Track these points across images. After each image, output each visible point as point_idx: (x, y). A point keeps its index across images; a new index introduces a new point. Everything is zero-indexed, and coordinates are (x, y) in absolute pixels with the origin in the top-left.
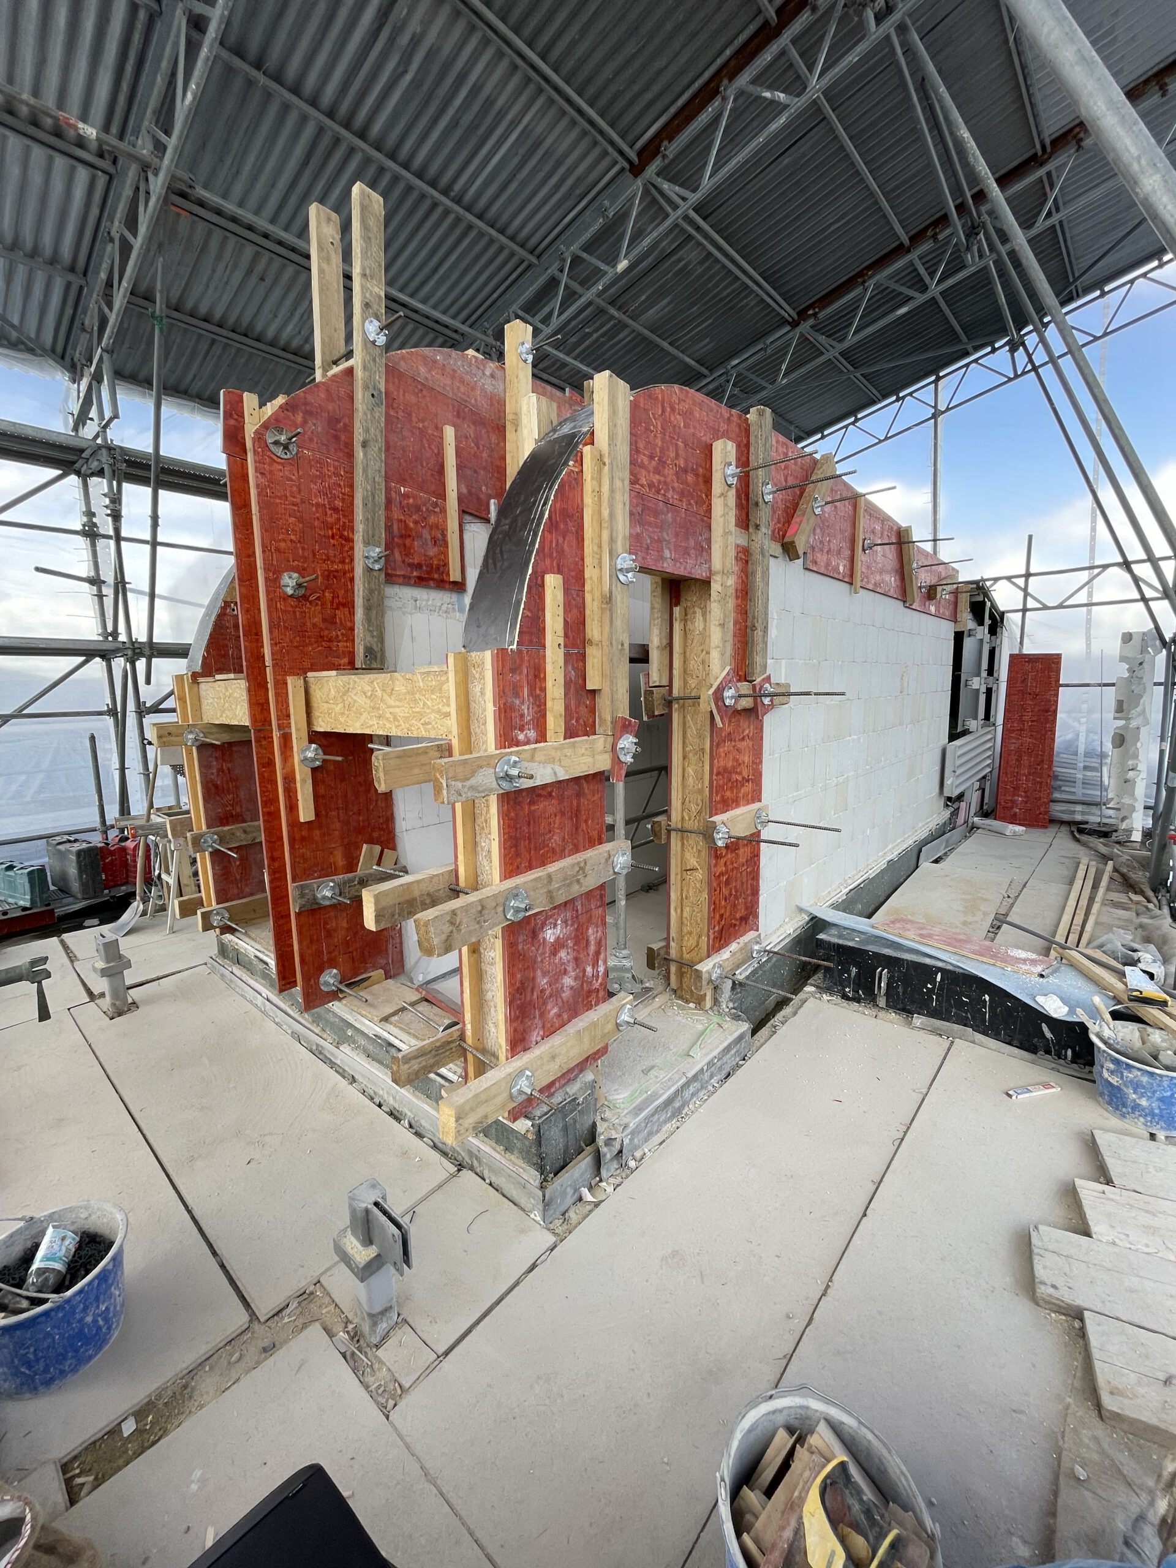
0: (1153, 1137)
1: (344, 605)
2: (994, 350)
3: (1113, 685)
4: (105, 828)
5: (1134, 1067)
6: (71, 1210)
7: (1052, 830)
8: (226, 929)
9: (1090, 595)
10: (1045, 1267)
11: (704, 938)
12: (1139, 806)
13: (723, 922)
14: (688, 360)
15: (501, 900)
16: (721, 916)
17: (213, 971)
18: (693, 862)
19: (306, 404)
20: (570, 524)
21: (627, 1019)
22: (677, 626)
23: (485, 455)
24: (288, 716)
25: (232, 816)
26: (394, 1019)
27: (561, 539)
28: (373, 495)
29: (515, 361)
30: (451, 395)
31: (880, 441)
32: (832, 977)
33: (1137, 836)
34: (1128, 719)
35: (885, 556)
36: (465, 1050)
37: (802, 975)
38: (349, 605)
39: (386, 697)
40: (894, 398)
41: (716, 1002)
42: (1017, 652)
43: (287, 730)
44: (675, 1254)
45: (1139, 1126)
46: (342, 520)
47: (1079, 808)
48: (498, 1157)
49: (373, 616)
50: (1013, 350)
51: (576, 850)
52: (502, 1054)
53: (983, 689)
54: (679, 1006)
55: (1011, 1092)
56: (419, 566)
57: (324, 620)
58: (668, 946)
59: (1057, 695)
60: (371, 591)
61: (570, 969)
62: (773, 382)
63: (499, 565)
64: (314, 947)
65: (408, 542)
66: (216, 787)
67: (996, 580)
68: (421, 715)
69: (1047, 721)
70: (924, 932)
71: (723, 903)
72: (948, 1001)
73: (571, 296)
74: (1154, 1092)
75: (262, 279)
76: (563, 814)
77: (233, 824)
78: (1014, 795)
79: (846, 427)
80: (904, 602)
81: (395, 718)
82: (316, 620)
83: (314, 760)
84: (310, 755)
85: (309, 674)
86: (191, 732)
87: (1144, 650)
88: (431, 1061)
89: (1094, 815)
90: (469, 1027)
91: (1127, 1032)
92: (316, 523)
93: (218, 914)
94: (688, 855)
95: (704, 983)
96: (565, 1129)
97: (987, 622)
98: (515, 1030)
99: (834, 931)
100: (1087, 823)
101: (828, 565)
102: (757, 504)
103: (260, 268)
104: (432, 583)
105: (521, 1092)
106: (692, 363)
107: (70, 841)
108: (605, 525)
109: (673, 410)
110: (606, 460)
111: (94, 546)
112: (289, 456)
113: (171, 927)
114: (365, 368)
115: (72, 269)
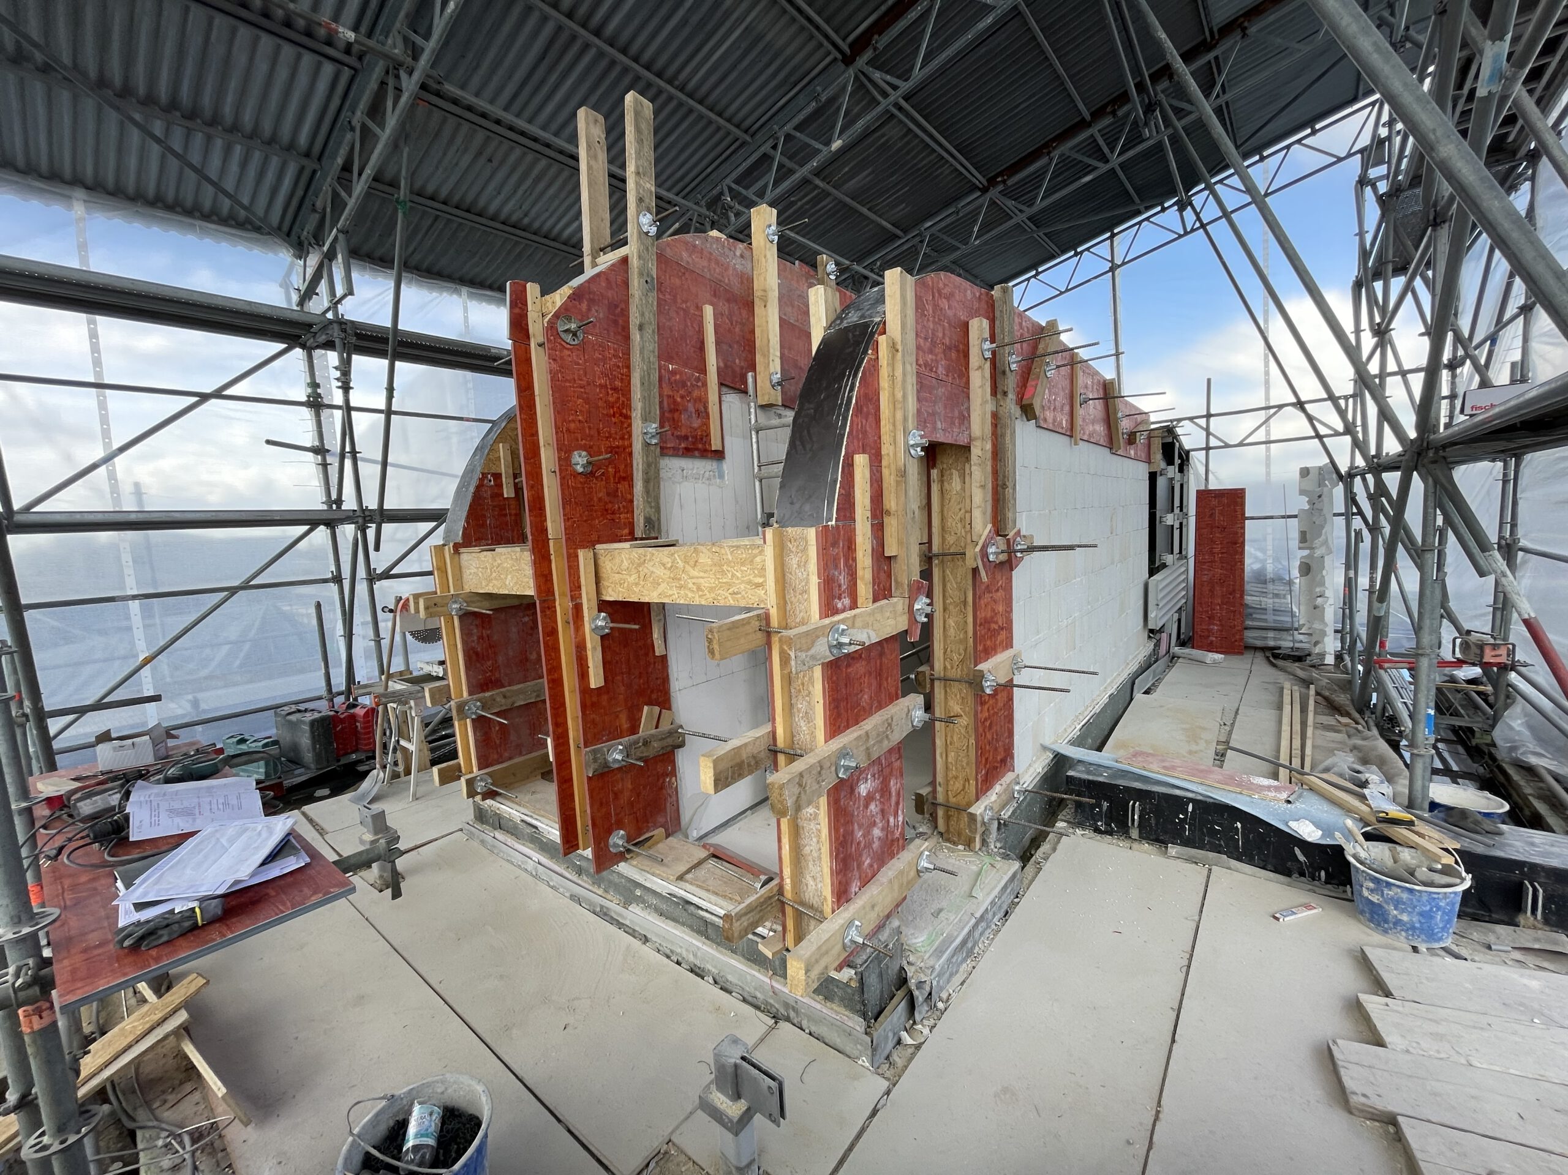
0: (1415, 949)
1: (624, 479)
2: (1164, 210)
3: (1295, 516)
4: (331, 694)
5: (1394, 885)
6: (428, 1085)
7: (1248, 656)
8: (490, 794)
9: (1268, 433)
10: (1352, 1078)
11: (973, 782)
12: (1330, 631)
13: (987, 765)
14: (884, 223)
15: (833, 759)
16: (987, 759)
17: (471, 836)
18: (957, 709)
20: (871, 407)
21: (926, 865)
22: (935, 488)
23: (737, 330)
24: (580, 587)
25: (491, 681)
26: (689, 876)
27: (864, 425)
28: (649, 375)
29: (762, 243)
30: (708, 276)
31: (1062, 293)
32: (1083, 811)
33: (1330, 660)
34: (1311, 548)
35: (1094, 409)
36: (783, 903)
37: (1051, 810)
38: (628, 478)
39: (688, 568)
40: (1072, 253)
41: (984, 842)
42: (1203, 488)
43: (578, 601)
44: (1005, 1090)
45: (1401, 941)
46: (622, 399)
47: (1271, 634)
48: (818, 1006)
49: (651, 488)
50: (1181, 209)
51: (880, 707)
52: (827, 908)
53: (1177, 525)
54: (948, 849)
55: (1277, 915)
56: (686, 438)
57: (608, 494)
58: (934, 791)
59: (1243, 528)
60: (649, 465)
61: (878, 821)
62: (965, 242)
63: (808, 447)
64: (604, 810)
65: (676, 415)
66: (477, 654)
67: (1179, 420)
68: (730, 585)
69: (1236, 552)
70: (1166, 764)
71: (987, 747)
72: (1201, 830)
73: (784, 173)
74: (1415, 907)
76: (870, 674)
77: (493, 689)
78: (1209, 624)
80: (1111, 449)
81: (699, 589)
82: (601, 495)
83: (603, 628)
84: (600, 623)
85: (598, 546)
86: (455, 602)
87: (1321, 484)
88: (758, 917)
89: (1285, 640)
90: (788, 881)
91: (1378, 852)
92: (600, 403)
93: (481, 780)
94: (951, 703)
95: (979, 825)
96: (881, 975)
97: (1177, 461)
98: (840, 883)
99: (1081, 768)
100: (1279, 648)
101: (1054, 420)
102: (1004, 373)
103: (489, 150)
104: (696, 453)
105: (853, 942)
106: (889, 226)
107: (299, 711)
108: (899, 406)
109: (940, 294)
110: (899, 347)
111: (318, 416)
112: (576, 342)
113: (414, 795)
114: (640, 257)
115: (307, 155)
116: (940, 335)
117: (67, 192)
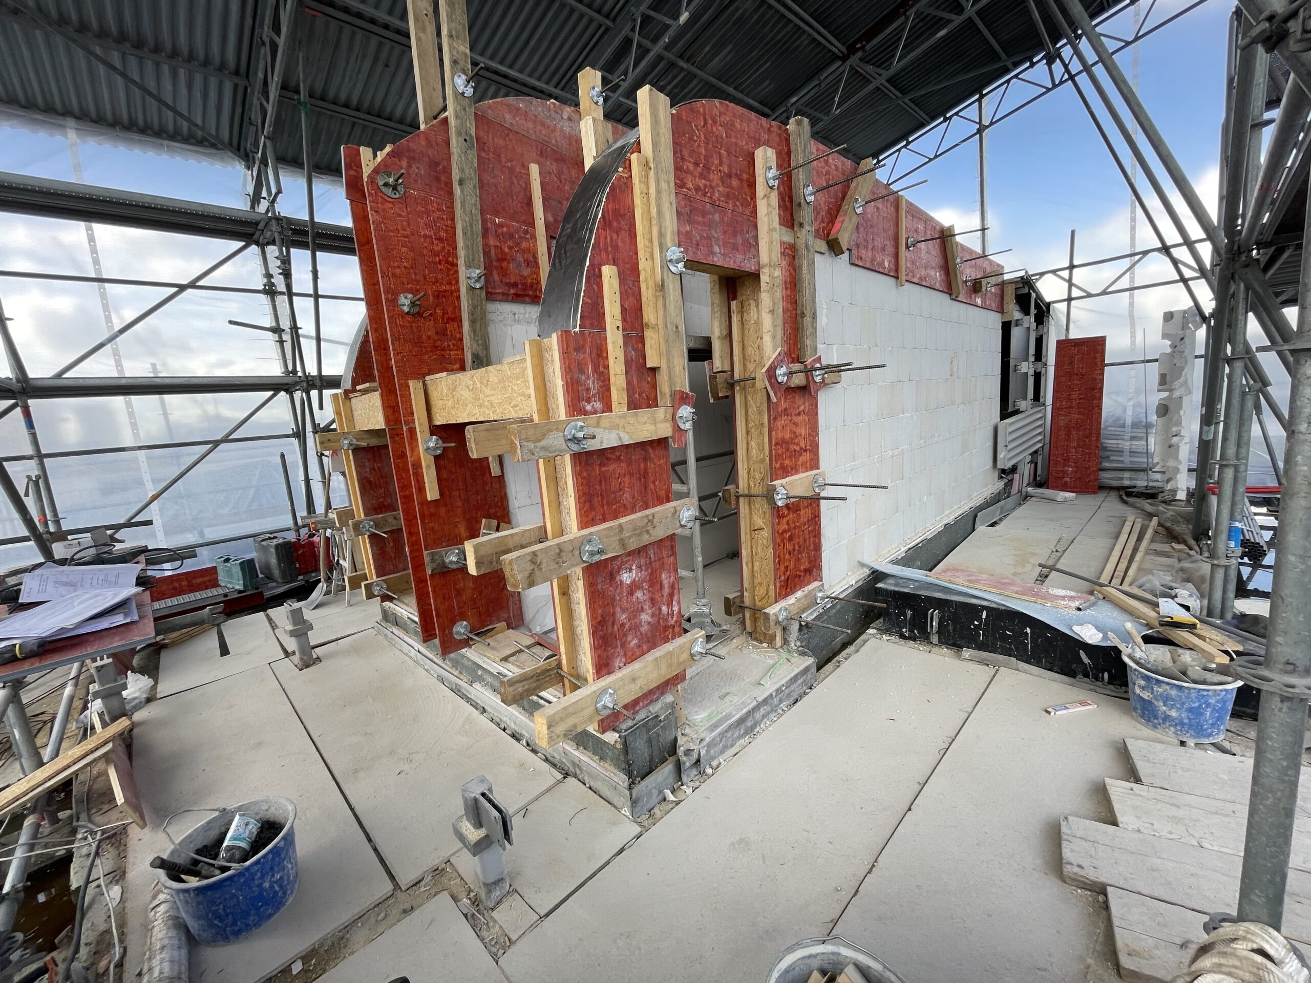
0: (1183, 743)
1: (453, 320)
2: (1033, 65)
3: (1156, 360)
4: (297, 527)
5: (1163, 682)
6: (255, 803)
7: (1101, 496)
8: (385, 598)
9: (1132, 280)
10: (1072, 851)
11: (772, 587)
12: (1184, 468)
13: (788, 573)
15: (577, 545)
16: (786, 568)
17: (379, 633)
18: (759, 522)
19: (409, 151)
20: (623, 222)
21: (700, 650)
22: (735, 318)
23: (567, 188)
24: (412, 413)
25: (384, 506)
26: (511, 659)
27: (615, 236)
28: (471, 225)
29: (588, 104)
30: (534, 137)
31: (930, 160)
32: (890, 619)
33: (1181, 495)
34: (1171, 390)
35: (929, 253)
36: (562, 676)
37: (866, 618)
38: (458, 320)
39: (484, 388)
40: (942, 119)
41: (785, 641)
42: (1063, 338)
43: (411, 425)
44: (741, 841)
45: (1170, 735)
46: (447, 248)
47: (1127, 475)
48: (594, 765)
49: (478, 327)
50: (1050, 64)
51: (647, 507)
52: (590, 678)
53: (1031, 372)
54: (754, 646)
55: (1050, 710)
56: (515, 285)
57: (437, 333)
58: (742, 596)
59: (1103, 374)
60: (475, 307)
61: (646, 607)
62: (828, 114)
63: (563, 262)
64: (447, 604)
65: (504, 264)
66: (370, 482)
67: (1041, 274)
68: (510, 399)
69: (1094, 398)
70: (973, 578)
71: (787, 557)
72: (994, 635)
73: (643, 52)
74: (1183, 704)
75: (387, 66)
76: (631, 475)
77: (386, 512)
78: (1065, 466)
79: (899, 150)
80: (951, 295)
81: (492, 404)
82: (430, 333)
83: (435, 448)
84: (432, 445)
85: (427, 378)
86: (346, 438)
87: (1184, 327)
88: (534, 685)
89: (1141, 480)
90: (564, 657)
91: (1159, 654)
92: (425, 252)
93: (377, 585)
94: (755, 518)
95: (772, 623)
96: (650, 741)
97: (1033, 311)
98: (599, 657)
99: (891, 581)
100: (1135, 487)
101: (873, 260)
102: (800, 205)
103: (384, 55)
104: (527, 299)
105: (605, 707)
107: (270, 538)
108: (654, 222)
109: (715, 122)
110: (652, 165)
111: (273, 301)
112: (397, 196)
113: (349, 602)
114: (457, 117)
115: (237, 73)
116: (717, 162)
117: (62, 122)
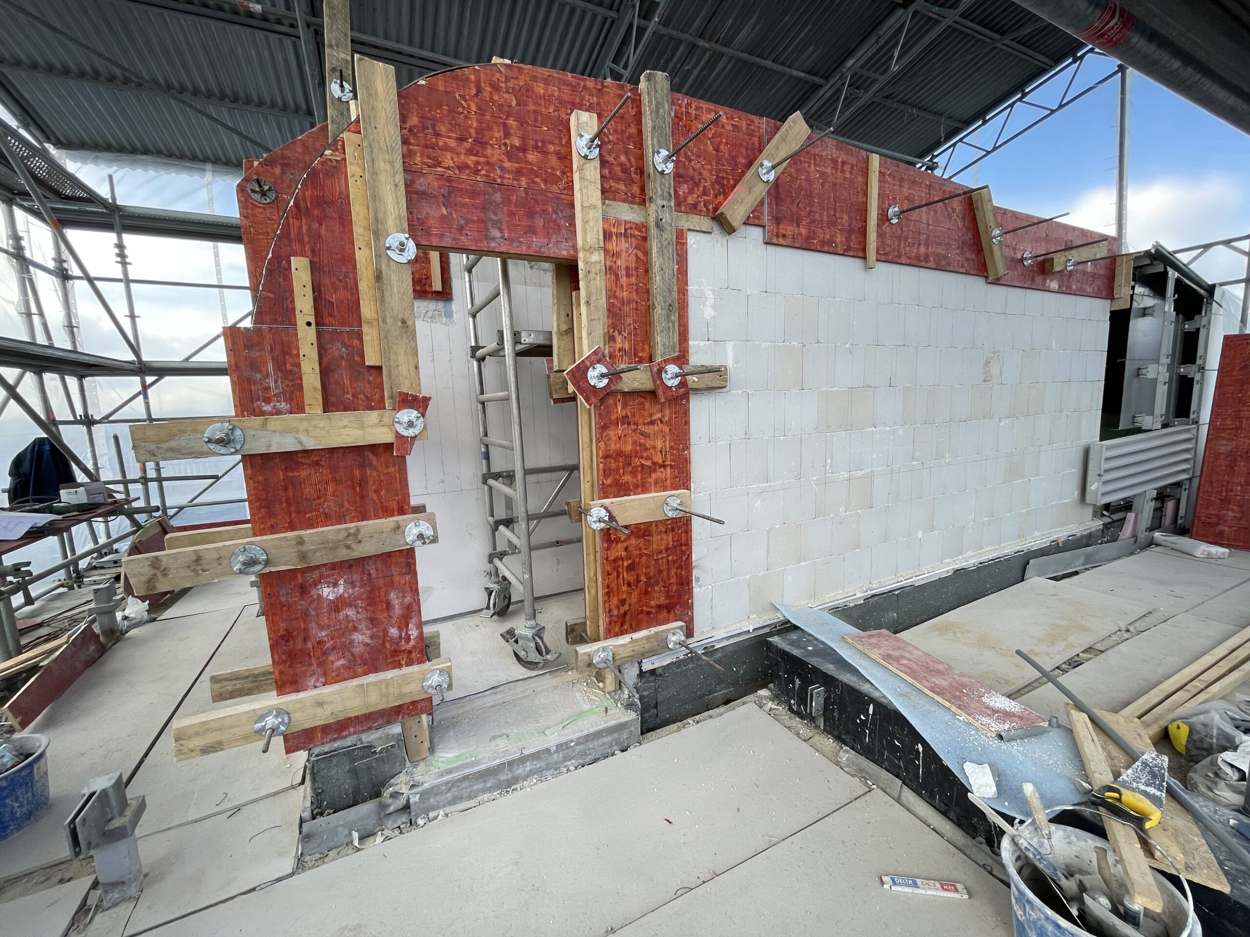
13: (626, 607)
15: (226, 553)
19: (283, 158)
20: (329, 210)
21: (435, 683)
31: (1053, 112)
32: (781, 684)
41: (621, 686)
55: (885, 879)
58: (585, 624)
61: (361, 627)
71: (625, 588)
72: (880, 740)
76: (337, 482)
78: (1221, 509)
79: (1012, 105)
80: (987, 277)
96: (354, 772)
99: (793, 636)
101: (811, 237)
105: (266, 729)
106: (802, 75)
110: (364, 144)
112: (268, 201)
114: (333, 122)
116: (499, 135)
